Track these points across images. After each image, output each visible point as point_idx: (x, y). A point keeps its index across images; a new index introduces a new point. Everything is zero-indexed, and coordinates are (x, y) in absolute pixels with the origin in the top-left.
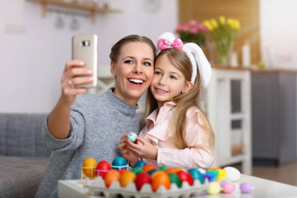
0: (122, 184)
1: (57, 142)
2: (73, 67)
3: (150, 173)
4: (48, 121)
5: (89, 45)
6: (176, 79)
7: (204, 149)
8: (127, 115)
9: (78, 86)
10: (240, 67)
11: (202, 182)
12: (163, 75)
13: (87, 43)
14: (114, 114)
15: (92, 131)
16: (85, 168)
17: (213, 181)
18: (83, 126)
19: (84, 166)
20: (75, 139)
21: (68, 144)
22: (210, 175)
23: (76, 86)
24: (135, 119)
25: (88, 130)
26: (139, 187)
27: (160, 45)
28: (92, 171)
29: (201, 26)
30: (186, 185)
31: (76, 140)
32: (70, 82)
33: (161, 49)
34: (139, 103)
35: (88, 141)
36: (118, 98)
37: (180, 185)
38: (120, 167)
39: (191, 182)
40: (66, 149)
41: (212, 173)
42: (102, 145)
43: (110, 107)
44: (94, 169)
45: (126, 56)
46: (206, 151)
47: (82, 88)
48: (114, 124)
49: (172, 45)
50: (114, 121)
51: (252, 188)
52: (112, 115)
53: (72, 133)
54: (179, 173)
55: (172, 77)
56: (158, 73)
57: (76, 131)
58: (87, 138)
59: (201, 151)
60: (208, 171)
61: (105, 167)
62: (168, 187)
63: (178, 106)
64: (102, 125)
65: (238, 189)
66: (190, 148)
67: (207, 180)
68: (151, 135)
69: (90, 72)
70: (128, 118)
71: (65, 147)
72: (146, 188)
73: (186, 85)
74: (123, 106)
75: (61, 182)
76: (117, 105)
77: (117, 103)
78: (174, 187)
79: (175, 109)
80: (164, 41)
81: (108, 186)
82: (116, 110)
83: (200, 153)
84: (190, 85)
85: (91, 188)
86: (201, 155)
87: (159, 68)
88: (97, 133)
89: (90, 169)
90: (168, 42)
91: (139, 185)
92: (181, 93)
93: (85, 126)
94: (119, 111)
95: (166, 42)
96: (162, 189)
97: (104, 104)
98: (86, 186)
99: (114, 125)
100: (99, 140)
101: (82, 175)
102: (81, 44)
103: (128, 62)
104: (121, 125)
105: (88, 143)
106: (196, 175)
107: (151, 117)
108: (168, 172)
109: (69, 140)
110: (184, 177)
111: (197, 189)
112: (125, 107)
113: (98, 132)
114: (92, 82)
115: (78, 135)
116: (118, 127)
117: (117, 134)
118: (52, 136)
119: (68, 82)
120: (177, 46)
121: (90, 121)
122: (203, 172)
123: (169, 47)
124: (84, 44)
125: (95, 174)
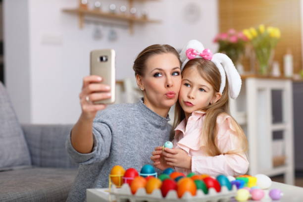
0: (148, 191)
1: (81, 156)
2: (91, 82)
3: (177, 180)
4: (71, 134)
5: (107, 60)
6: (205, 91)
7: (238, 155)
8: (158, 127)
9: (96, 103)
10: (282, 77)
11: (230, 188)
12: (192, 86)
13: (104, 59)
14: (144, 125)
15: (122, 143)
16: (113, 176)
17: (242, 188)
18: (110, 139)
19: (111, 174)
20: (99, 153)
21: (92, 158)
22: (239, 182)
23: (94, 102)
24: (166, 130)
25: (115, 143)
26: (164, 193)
27: (188, 54)
28: (120, 179)
29: (240, 35)
30: (212, 191)
31: (101, 154)
32: (87, 99)
33: (189, 58)
34: (170, 113)
35: (116, 154)
36: (148, 109)
37: (206, 192)
38: (148, 175)
39: (218, 188)
40: (90, 162)
41: (241, 180)
42: (133, 157)
43: (141, 118)
44: (121, 177)
45: (153, 68)
46: (240, 156)
47: (100, 104)
48: (144, 135)
49: (200, 55)
50: (144, 132)
51: (282, 194)
52: (142, 126)
53: (96, 148)
54: (206, 180)
55: (201, 89)
56: (186, 85)
57: (101, 145)
58: (115, 151)
59: (235, 156)
60: (238, 178)
61: (133, 174)
62: (194, 194)
63: (207, 114)
64: (133, 136)
65: (267, 196)
66: (224, 154)
67: (235, 187)
68: (181, 145)
69: (107, 88)
70: (159, 130)
71: (89, 160)
72: (172, 194)
73: (214, 96)
74: (153, 117)
75: (89, 190)
76: (148, 116)
77: (148, 114)
78: (200, 193)
79: (204, 117)
80: (192, 51)
81: (133, 192)
82: (146, 121)
83: (234, 159)
84: (218, 96)
85: (117, 195)
86: (235, 160)
87: (188, 80)
88: (128, 145)
89: (118, 177)
90: (197, 52)
91: (164, 191)
92: (210, 104)
93: (112, 139)
94: (149, 122)
95: (195, 52)
96: (188, 196)
97: (134, 114)
98: (112, 194)
99: (144, 137)
100: (130, 152)
101: (110, 183)
102: (99, 60)
103: (156, 75)
104: (151, 136)
105: (116, 155)
106: (223, 182)
107: (179, 128)
108: (195, 179)
109: (93, 154)
110: (211, 183)
111: (224, 195)
112: (156, 119)
113: (129, 143)
114: (109, 98)
115: (104, 149)
116: (148, 138)
117: (146, 146)
118: (74, 150)
119: (85, 98)
120: (206, 56)
121: (120, 133)
122: (232, 179)
123: (198, 57)
124: (101, 59)
125: (123, 181)
